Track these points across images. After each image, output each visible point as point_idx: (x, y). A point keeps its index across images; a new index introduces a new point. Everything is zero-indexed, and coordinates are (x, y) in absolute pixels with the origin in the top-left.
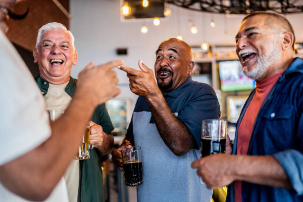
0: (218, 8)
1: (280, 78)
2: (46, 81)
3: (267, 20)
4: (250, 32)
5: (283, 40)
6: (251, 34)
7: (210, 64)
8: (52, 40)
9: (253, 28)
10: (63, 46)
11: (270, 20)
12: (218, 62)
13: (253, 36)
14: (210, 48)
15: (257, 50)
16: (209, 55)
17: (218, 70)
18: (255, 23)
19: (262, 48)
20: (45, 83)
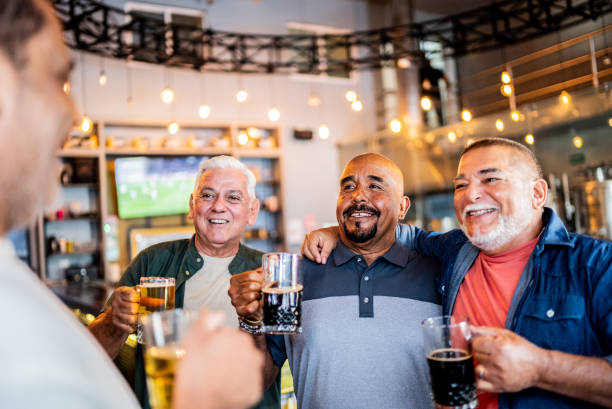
0: (114, 46)
1: (535, 250)
2: (200, 257)
3: (512, 155)
4: (489, 175)
5: (534, 192)
6: (489, 180)
7: (95, 161)
8: (215, 187)
9: (494, 170)
10: (232, 198)
11: (516, 158)
12: (111, 157)
13: (492, 183)
14: (95, 126)
15: (501, 206)
16: (92, 142)
17: (112, 175)
18: (495, 160)
19: (509, 203)
20: (199, 260)
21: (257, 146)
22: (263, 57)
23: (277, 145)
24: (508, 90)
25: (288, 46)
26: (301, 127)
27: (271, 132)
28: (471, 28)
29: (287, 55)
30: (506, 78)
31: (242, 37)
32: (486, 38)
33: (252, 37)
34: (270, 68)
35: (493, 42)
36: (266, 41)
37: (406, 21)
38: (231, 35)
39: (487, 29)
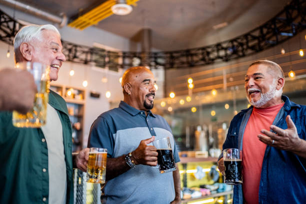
21: (74, 97)
22: (83, 57)
23: (83, 98)
24: (191, 86)
25: (96, 54)
26: (95, 91)
27: (81, 92)
28: (178, 58)
29: (95, 57)
30: (190, 81)
31: (76, 46)
32: (183, 63)
33: (80, 46)
34: (86, 62)
35: (186, 65)
36: (86, 50)
37: (147, 50)
38: (70, 44)
39: (184, 59)
